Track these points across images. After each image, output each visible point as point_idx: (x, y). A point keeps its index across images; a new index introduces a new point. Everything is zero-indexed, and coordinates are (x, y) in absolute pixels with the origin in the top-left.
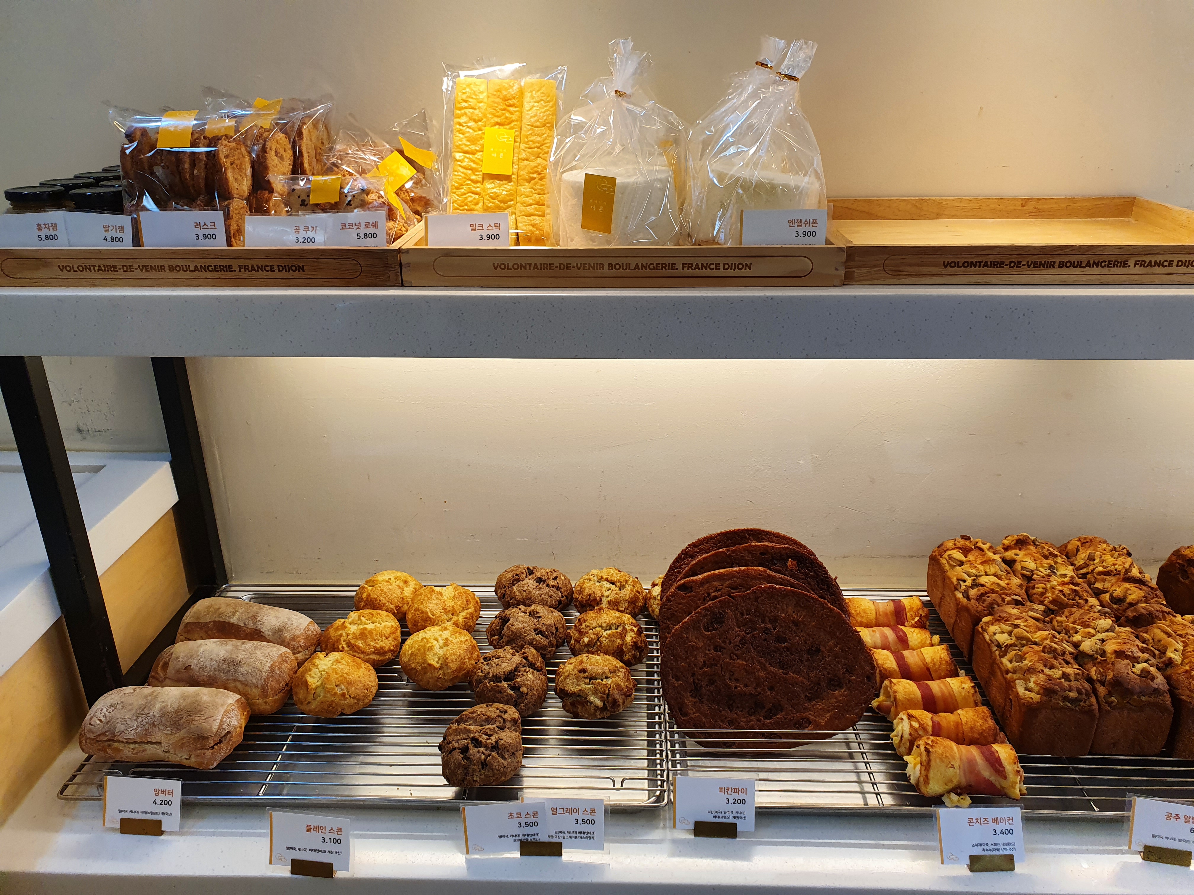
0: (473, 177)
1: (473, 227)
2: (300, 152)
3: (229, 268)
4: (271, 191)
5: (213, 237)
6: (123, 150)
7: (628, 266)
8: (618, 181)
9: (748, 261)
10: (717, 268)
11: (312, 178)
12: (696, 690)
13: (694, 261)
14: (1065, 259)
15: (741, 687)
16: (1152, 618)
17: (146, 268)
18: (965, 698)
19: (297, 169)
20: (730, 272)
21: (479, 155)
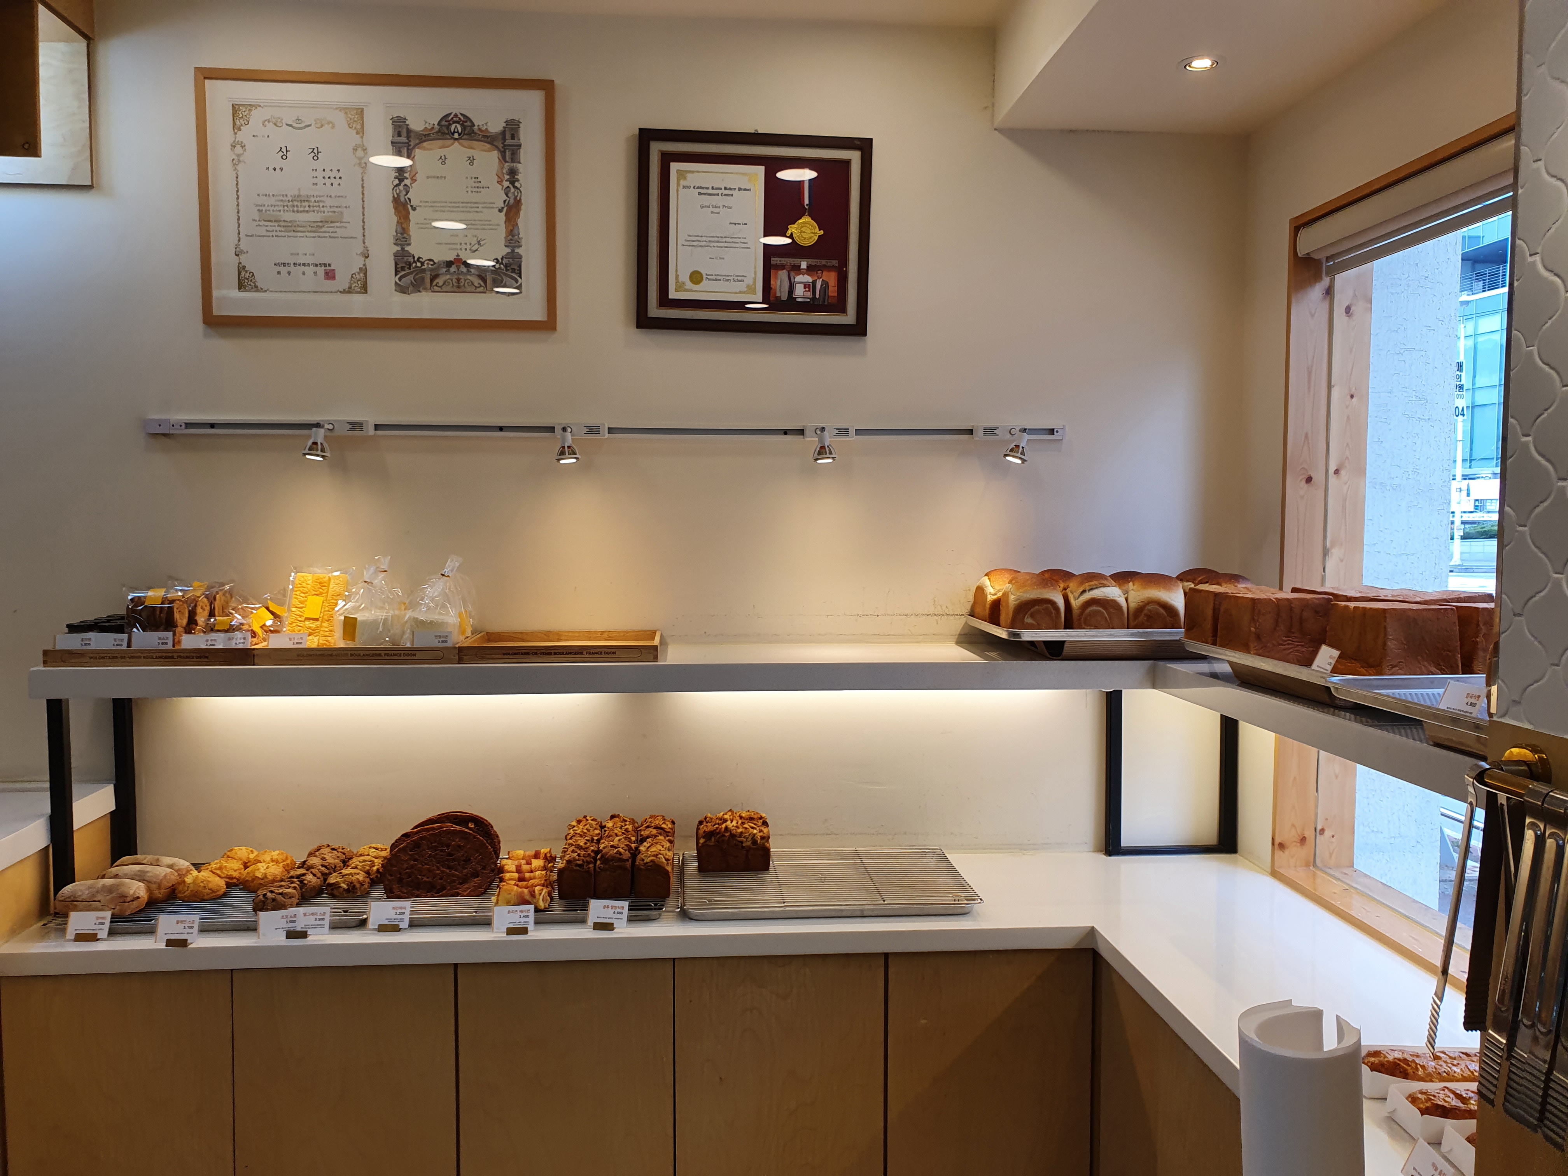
0: (300, 619)
1: (290, 639)
2: (214, 607)
3: (172, 657)
4: (197, 624)
5: (166, 643)
6: (128, 606)
7: (359, 655)
8: (358, 619)
9: (414, 652)
10: (400, 656)
11: (217, 618)
12: (400, 881)
13: (390, 653)
14: (556, 651)
15: (425, 879)
17: (132, 657)
19: (212, 614)
20: (406, 658)
21: (304, 609)
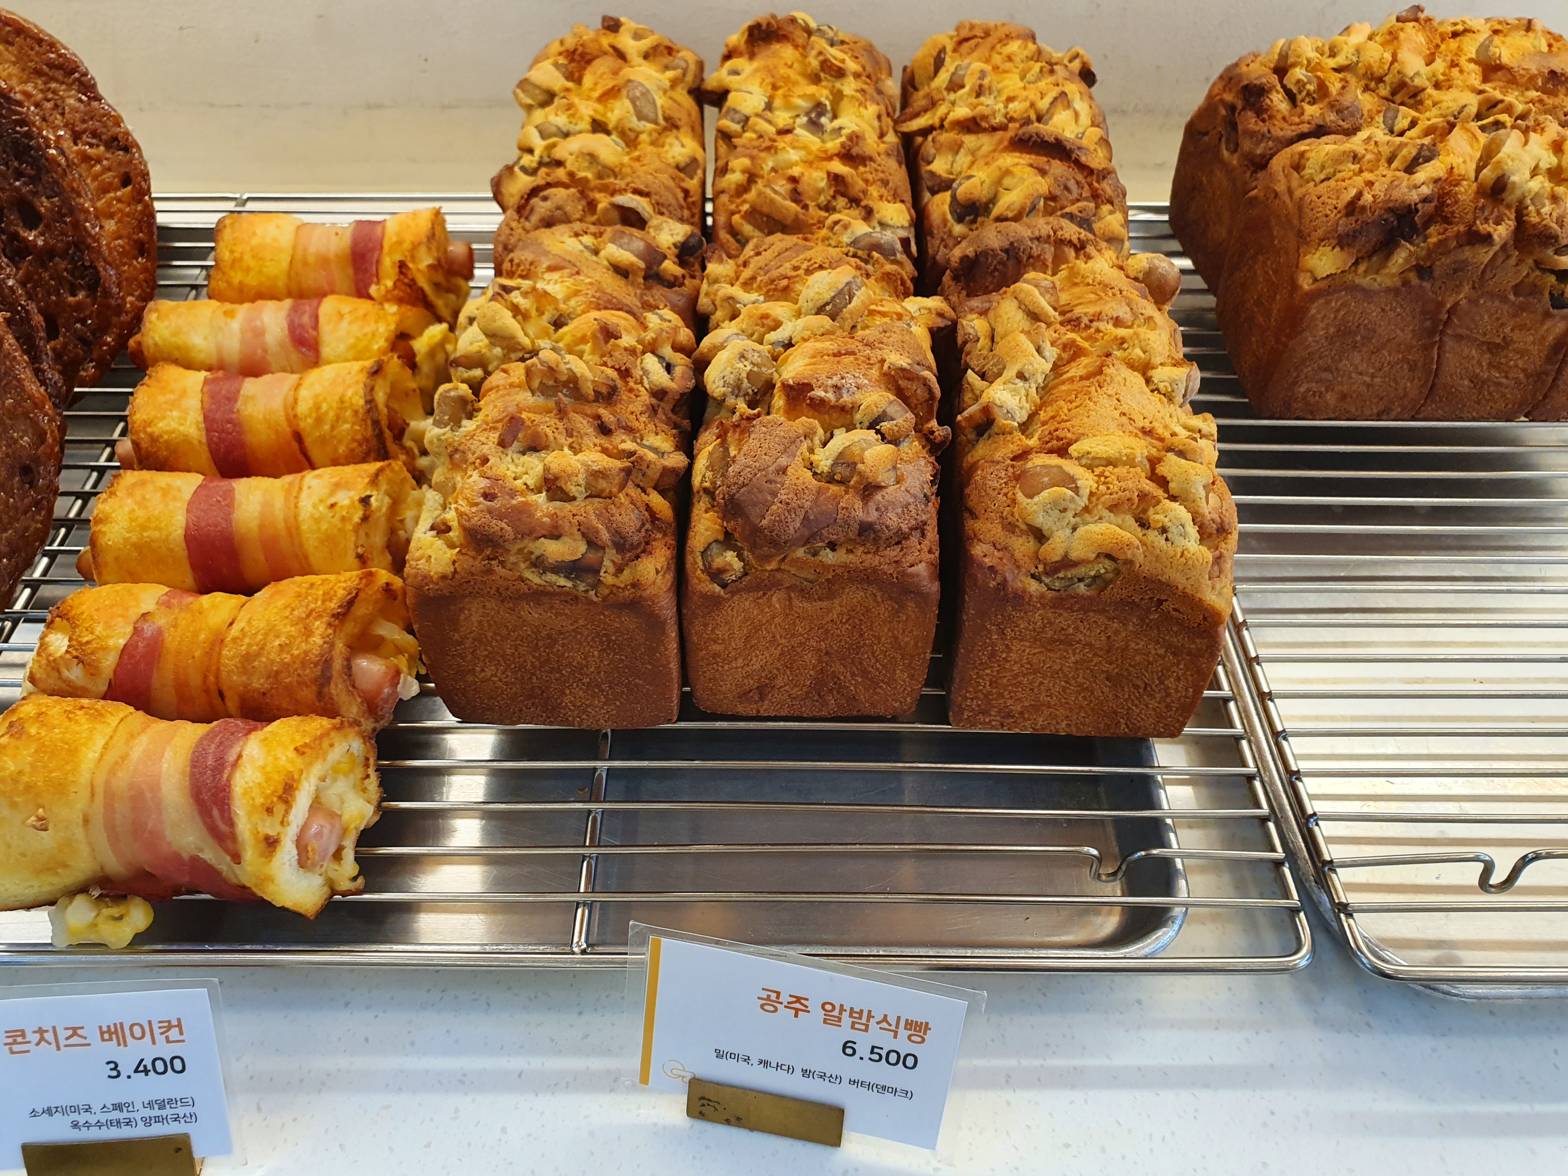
16: (1019, 261)
18: (329, 540)
